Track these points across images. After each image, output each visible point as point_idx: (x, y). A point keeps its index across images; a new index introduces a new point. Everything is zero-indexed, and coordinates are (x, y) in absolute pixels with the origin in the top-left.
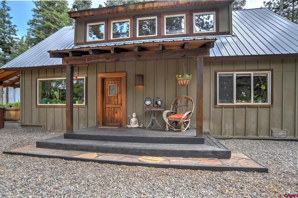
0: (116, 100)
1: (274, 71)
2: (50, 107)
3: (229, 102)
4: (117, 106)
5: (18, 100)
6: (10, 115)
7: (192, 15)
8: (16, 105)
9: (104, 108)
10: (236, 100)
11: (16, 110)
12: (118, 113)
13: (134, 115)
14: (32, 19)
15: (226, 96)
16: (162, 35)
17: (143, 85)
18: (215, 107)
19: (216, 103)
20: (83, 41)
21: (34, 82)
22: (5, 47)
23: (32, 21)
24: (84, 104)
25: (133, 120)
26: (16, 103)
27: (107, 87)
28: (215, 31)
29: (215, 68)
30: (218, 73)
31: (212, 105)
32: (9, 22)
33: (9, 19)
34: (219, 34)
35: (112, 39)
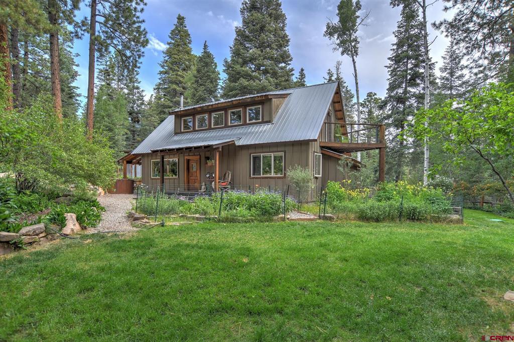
0: (196, 174)
1: (287, 152)
3: (258, 175)
4: (196, 178)
7: (246, 109)
9: (189, 180)
10: (263, 173)
11: (140, 181)
12: (197, 183)
13: (204, 183)
14: (158, 84)
15: (256, 170)
16: (226, 125)
18: (250, 179)
19: (250, 176)
20: (179, 131)
21: (149, 162)
22: (134, 116)
24: (177, 177)
25: (203, 187)
26: (140, 176)
27: (190, 165)
28: (261, 120)
29: (250, 151)
30: (252, 155)
31: (248, 177)
32: (138, 88)
33: (138, 85)
34: (263, 122)
35: (197, 129)
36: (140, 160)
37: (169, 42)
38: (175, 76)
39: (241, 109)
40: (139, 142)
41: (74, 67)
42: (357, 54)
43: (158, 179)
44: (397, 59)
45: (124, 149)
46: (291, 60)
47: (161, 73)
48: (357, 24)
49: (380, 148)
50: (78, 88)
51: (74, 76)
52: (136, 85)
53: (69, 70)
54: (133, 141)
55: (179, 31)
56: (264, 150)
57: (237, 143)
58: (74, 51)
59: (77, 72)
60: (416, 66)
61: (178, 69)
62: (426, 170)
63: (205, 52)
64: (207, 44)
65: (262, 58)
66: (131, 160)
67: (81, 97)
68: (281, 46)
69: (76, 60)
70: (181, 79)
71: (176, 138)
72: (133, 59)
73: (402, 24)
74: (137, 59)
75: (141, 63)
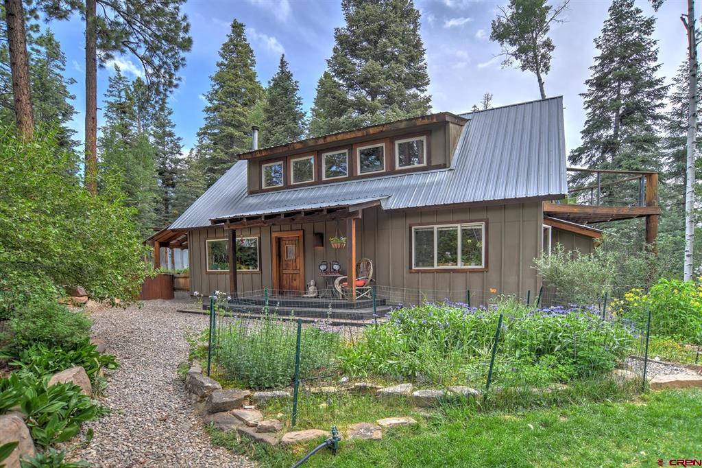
0: (294, 264)
1: (490, 221)
2: (221, 273)
3: (429, 266)
4: (296, 272)
5: (186, 266)
6: (179, 283)
7: (393, 144)
8: (185, 271)
9: (281, 275)
10: (438, 262)
11: (185, 277)
12: (297, 280)
13: (312, 283)
14: (204, 126)
15: (425, 258)
16: (354, 175)
17: (323, 246)
18: (411, 273)
19: (411, 268)
20: (258, 189)
21: (203, 243)
22: (167, 177)
23: (204, 129)
24: (258, 270)
25: (311, 289)
26: (185, 270)
27: (283, 248)
28: (425, 164)
29: (409, 221)
30: (413, 228)
31: (406, 269)
32: (171, 135)
33: (171, 129)
34: (430, 167)
35: (292, 183)
36: (185, 239)
37: (220, 62)
38: (231, 114)
39: (383, 145)
40: (176, 217)
41: (68, 101)
42: (548, 69)
43: (225, 273)
44: (600, 84)
45: (153, 226)
46: (427, 84)
47: (208, 110)
48: (547, 20)
49: (648, 216)
50: (74, 131)
51: (68, 113)
52: (167, 129)
53: (57, 102)
54: (167, 215)
55: (236, 46)
56: (439, 219)
57: (386, 206)
58: (66, 75)
59: (72, 107)
60: (634, 92)
61: (236, 104)
62: (688, 256)
63: (282, 72)
64: (285, 59)
65: (385, 76)
66: (168, 240)
67: (80, 146)
68: (412, 59)
69: (71, 89)
70: (241, 119)
71: (253, 200)
72: (165, 72)
73: (611, 25)
74: (173, 72)
75: (179, 79)
